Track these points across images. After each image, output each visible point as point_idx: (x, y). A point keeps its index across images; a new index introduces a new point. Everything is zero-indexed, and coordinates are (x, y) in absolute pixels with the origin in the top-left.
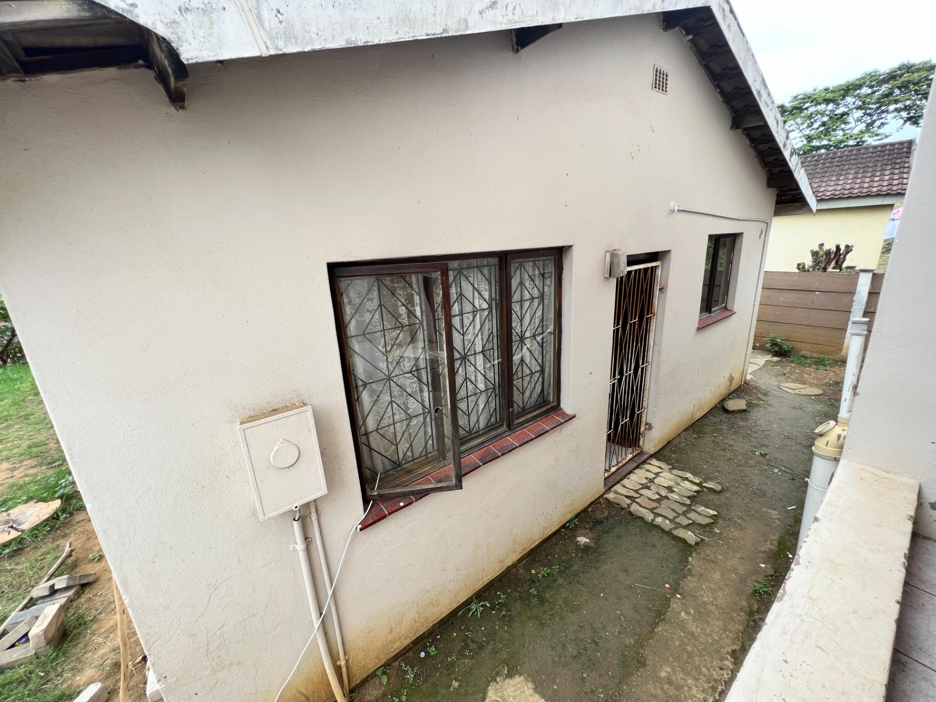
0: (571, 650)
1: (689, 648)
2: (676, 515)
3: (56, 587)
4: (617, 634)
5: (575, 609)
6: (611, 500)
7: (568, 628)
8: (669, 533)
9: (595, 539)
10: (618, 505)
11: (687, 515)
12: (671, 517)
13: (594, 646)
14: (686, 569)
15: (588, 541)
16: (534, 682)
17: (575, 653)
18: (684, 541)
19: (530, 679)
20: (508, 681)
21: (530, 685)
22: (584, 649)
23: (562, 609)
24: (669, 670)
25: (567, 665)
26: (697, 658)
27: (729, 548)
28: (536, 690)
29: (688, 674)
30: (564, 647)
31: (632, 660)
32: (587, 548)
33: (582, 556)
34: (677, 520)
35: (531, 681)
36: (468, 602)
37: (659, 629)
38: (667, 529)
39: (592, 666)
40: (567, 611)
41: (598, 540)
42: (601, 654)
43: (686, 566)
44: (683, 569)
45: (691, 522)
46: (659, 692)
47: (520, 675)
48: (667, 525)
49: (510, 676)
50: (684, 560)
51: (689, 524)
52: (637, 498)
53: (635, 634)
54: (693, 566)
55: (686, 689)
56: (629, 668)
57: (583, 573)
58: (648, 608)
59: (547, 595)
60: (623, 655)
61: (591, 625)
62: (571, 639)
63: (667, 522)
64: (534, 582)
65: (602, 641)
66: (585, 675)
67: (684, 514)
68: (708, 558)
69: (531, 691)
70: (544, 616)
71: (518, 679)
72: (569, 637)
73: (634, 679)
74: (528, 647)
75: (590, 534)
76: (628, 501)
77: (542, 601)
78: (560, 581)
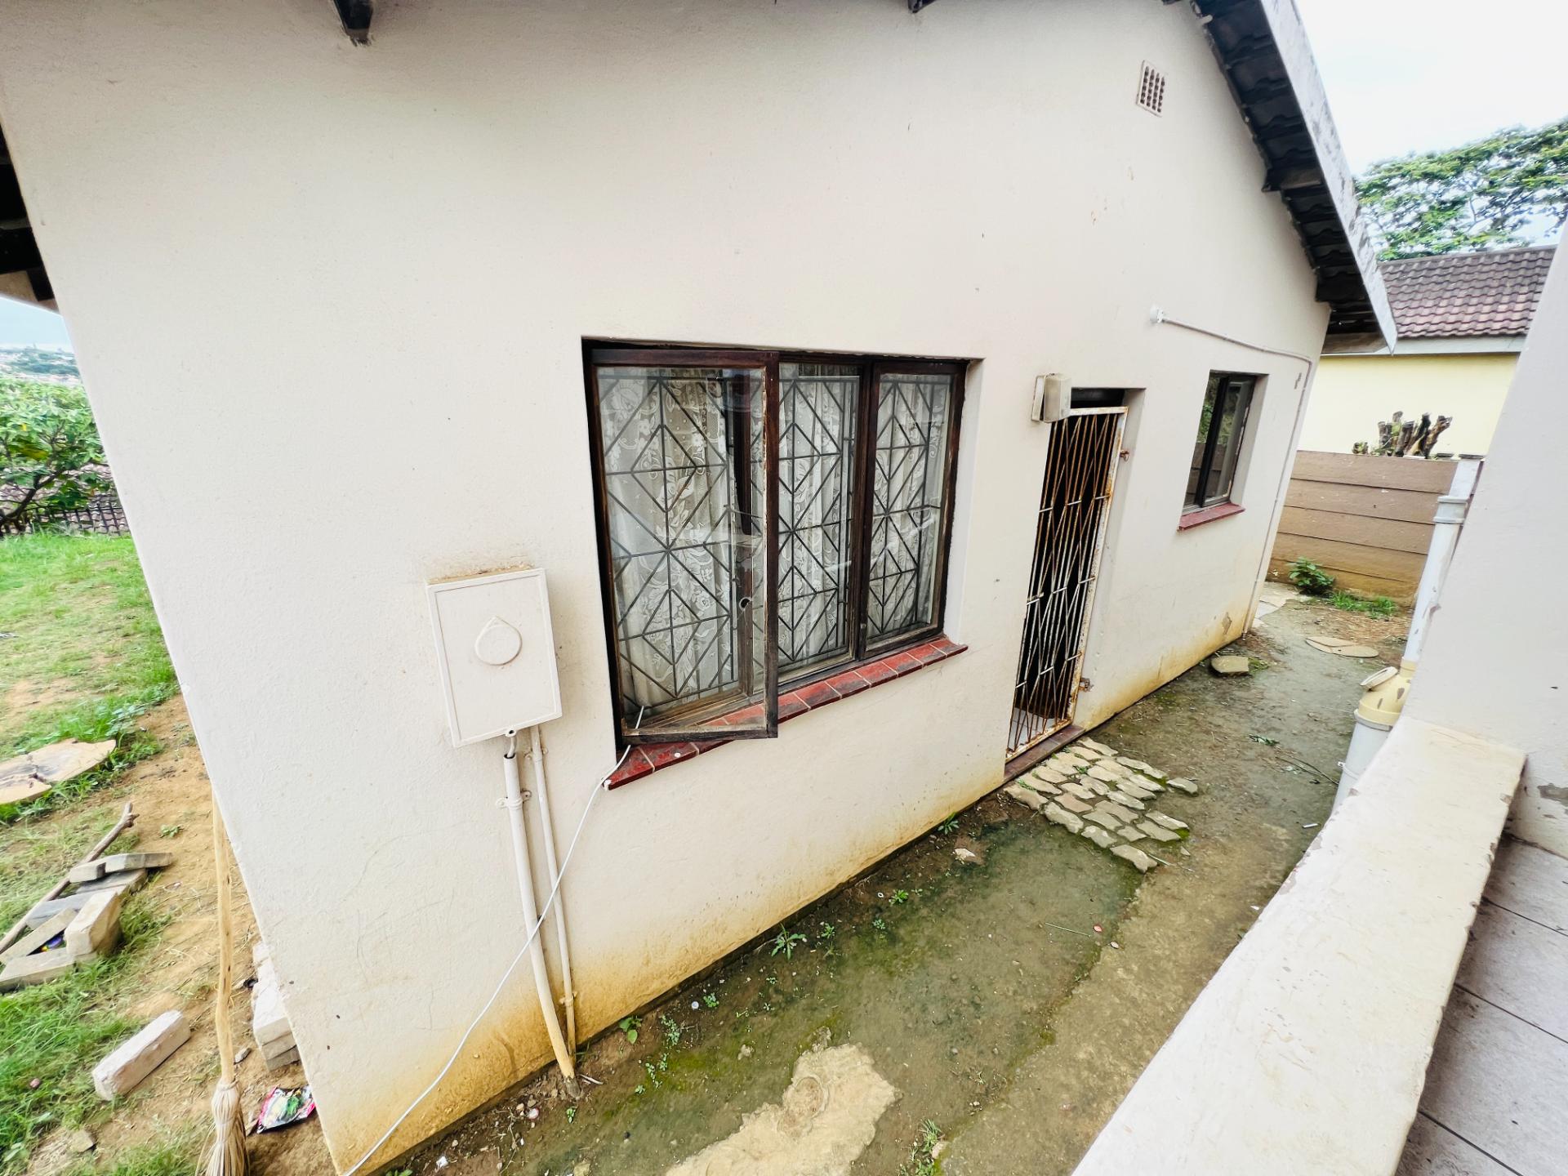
0: (936, 1013)
1: (1126, 1021)
2: (1119, 824)
3: (108, 869)
4: (1010, 994)
5: (947, 954)
6: (1014, 797)
7: (932, 981)
8: (1106, 852)
9: (985, 853)
10: (1027, 804)
11: (1139, 826)
12: (1112, 828)
13: (972, 1009)
14: (1130, 906)
15: (973, 855)
16: (873, 1055)
17: (941, 1018)
18: (1130, 865)
19: (866, 1050)
20: (831, 1051)
21: (867, 1059)
22: (956, 1013)
23: (924, 953)
24: (1091, 1049)
25: (926, 1034)
26: (1139, 1037)
27: (1202, 878)
28: (874, 1066)
29: (1123, 1058)
30: (924, 1009)
31: (1032, 1034)
32: (970, 867)
33: (961, 877)
34: (1120, 832)
35: (869, 1055)
36: (772, 933)
37: (1079, 991)
38: (1104, 845)
39: (968, 1038)
40: (931, 956)
41: (989, 854)
42: (983, 1022)
43: (1130, 902)
44: (1125, 907)
45: (1144, 836)
46: (1074, 1082)
47: (851, 1043)
48: (1104, 839)
49: (834, 1043)
50: (1128, 892)
51: (1140, 840)
52: (1058, 795)
53: (1039, 996)
54: (1141, 902)
55: (1116, 1078)
56: (1027, 1044)
57: (961, 902)
58: (1064, 959)
59: (902, 932)
60: (1019, 1025)
61: (970, 979)
62: (935, 997)
63: (1105, 834)
64: (881, 910)
65: (986, 1002)
66: (955, 1051)
67: (1133, 824)
68: (1167, 892)
69: (868, 1069)
70: (895, 962)
71: (847, 1050)
72: (933, 995)
73: (1034, 1060)
74: (865, 1005)
75: (977, 845)
76: (1043, 800)
77: (893, 939)
78: (924, 912)
